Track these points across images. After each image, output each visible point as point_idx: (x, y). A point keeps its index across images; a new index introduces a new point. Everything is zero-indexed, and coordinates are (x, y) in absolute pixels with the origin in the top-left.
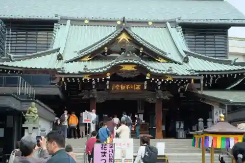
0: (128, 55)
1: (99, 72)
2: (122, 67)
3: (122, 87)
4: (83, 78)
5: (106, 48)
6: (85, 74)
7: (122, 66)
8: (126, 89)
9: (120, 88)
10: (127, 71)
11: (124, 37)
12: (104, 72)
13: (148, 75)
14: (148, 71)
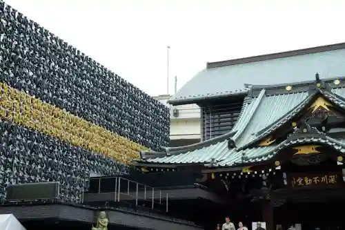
0: (305, 131)
1: (263, 161)
2: (297, 151)
3: (308, 181)
4: (241, 171)
5: (294, 124)
6: (243, 165)
7: (296, 148)
8: (313, 182)
9: (303, 182)
10: (304, 156)
11: (320, 103)
12: (269, 160)
13: (340, 158)
14: (338, 153)
